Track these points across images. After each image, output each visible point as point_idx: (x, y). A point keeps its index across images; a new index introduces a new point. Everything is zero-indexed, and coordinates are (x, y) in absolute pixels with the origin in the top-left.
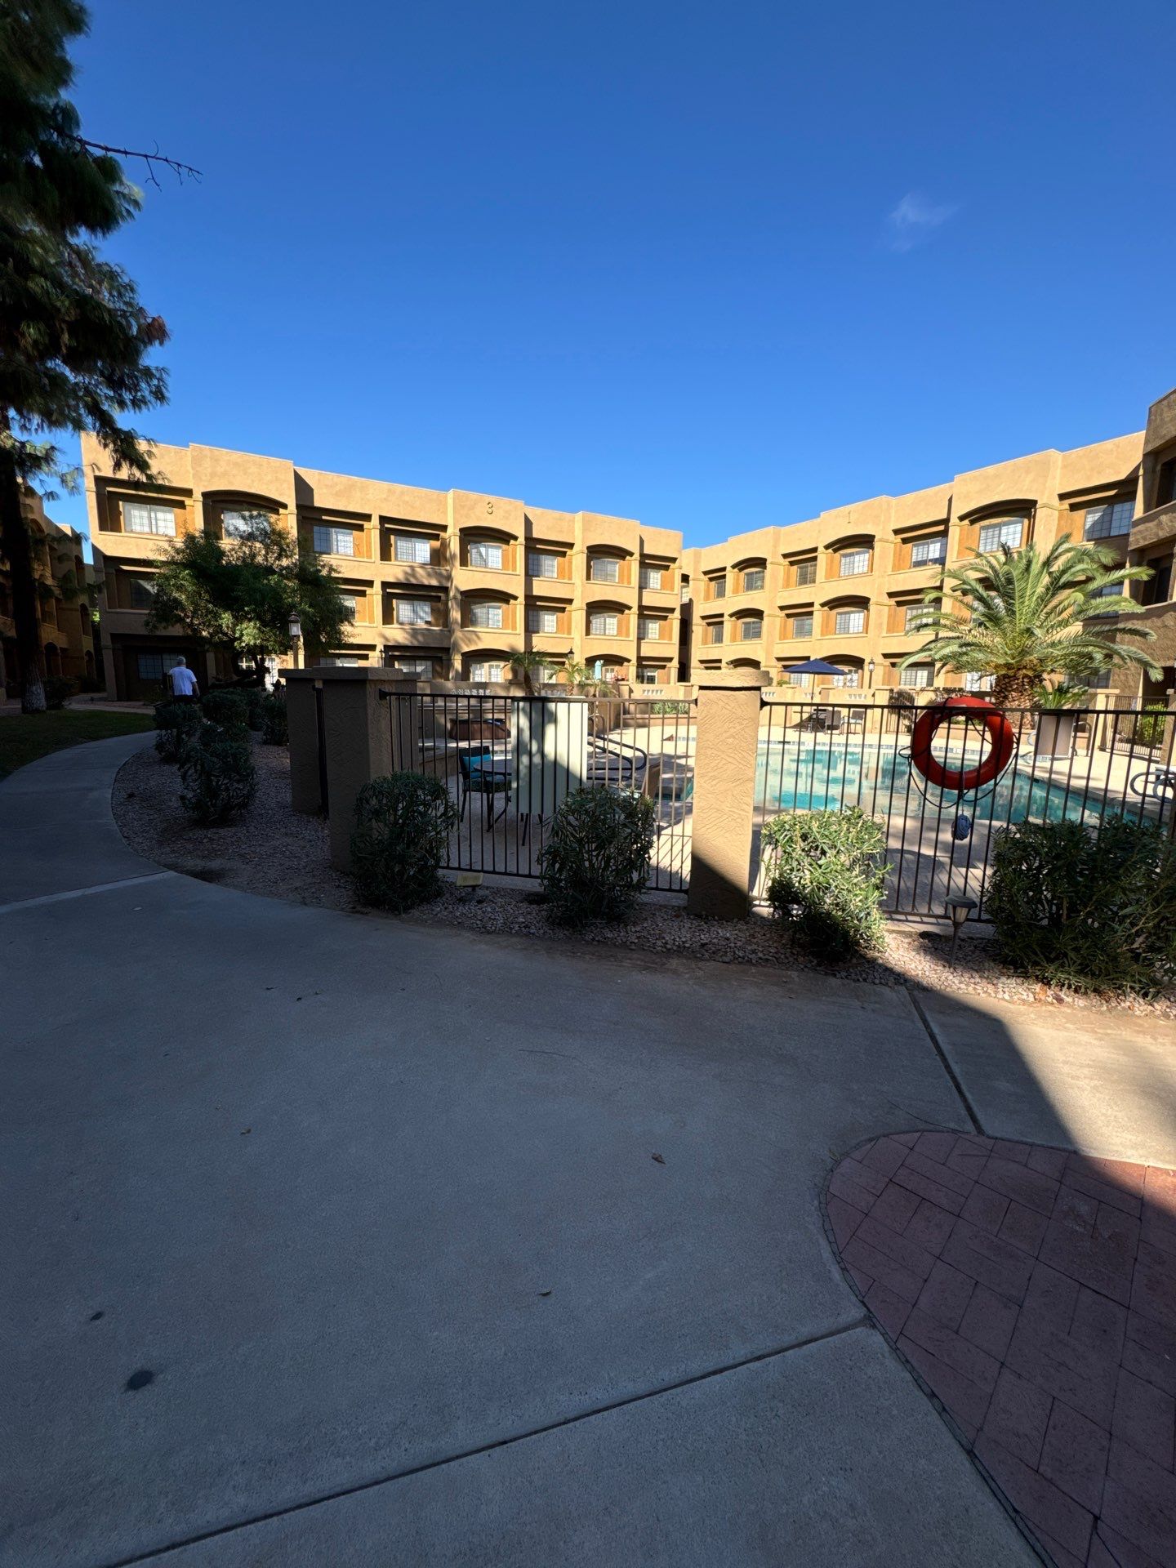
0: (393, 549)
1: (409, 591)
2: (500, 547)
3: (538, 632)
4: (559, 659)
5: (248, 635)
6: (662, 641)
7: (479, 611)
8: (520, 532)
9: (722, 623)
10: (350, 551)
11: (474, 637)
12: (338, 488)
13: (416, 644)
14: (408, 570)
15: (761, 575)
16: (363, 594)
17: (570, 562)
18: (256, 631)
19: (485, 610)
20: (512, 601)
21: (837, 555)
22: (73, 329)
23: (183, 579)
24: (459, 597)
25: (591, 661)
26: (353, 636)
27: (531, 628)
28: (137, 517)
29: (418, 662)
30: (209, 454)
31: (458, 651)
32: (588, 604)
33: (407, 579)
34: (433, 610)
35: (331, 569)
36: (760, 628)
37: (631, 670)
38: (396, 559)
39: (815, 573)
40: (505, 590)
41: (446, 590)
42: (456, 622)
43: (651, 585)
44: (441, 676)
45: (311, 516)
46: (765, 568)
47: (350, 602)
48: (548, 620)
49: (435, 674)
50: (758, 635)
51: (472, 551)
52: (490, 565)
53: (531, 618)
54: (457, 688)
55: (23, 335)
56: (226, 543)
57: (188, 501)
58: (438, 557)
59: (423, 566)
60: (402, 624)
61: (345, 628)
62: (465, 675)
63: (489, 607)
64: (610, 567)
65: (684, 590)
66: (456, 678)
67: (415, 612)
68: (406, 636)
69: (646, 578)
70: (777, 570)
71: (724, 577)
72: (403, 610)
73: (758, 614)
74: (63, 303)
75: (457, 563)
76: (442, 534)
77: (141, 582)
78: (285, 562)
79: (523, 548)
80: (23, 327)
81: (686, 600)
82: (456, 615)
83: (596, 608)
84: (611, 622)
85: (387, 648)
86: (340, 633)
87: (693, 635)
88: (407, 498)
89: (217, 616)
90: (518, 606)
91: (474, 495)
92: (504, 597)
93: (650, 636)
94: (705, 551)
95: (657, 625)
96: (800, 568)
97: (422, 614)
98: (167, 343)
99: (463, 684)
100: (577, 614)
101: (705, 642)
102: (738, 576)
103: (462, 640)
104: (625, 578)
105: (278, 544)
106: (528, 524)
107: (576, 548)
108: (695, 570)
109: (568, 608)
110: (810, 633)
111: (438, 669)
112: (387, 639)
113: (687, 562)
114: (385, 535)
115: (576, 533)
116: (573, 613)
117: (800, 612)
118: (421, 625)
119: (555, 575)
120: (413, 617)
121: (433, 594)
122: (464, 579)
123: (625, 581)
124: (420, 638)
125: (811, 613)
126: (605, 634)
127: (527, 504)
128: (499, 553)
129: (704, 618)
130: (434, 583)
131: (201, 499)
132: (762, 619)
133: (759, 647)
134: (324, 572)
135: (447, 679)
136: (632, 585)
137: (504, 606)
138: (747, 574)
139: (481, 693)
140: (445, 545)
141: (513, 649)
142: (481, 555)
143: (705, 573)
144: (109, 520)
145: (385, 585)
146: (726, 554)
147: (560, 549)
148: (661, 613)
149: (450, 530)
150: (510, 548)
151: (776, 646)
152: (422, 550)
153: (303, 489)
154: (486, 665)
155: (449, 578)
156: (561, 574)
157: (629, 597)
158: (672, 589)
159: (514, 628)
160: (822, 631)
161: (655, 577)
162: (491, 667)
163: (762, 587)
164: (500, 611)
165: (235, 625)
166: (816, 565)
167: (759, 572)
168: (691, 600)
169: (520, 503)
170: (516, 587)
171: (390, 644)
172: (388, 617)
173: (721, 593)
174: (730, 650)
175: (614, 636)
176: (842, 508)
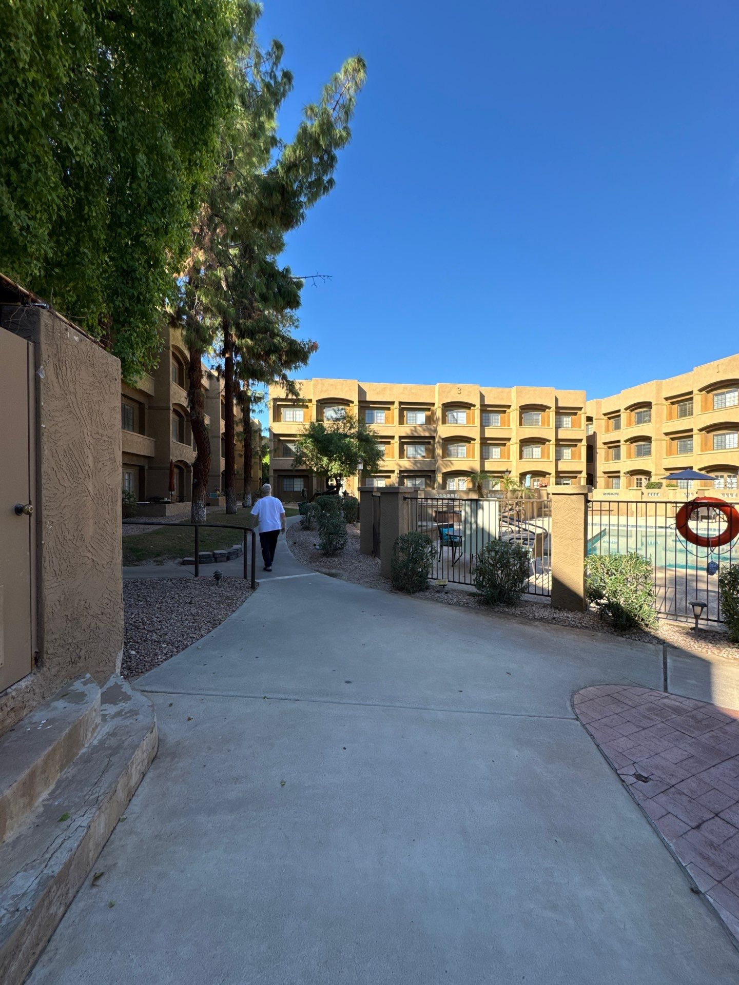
0: (405, 418)
1: (413, 440)
2: (465, 412)
3: (488, 459)
4: (500, 475)
5: (335, 468)
6: (574, 461)
7: (452, 448)
8: (477, 403)
9: (619, 446)
10: (383, 421)
11: (449, 463)
12: (378, 390)
13: (416, 468)
14: (413, 428)
15: (649, 412)
16: (389, 443)
17: (509, 416)
18: (338, 466)
19: (456, 448)
20: (472, 442)
21: (711, 395)
22: (287, 353)
23: (308, 443)
24: (441, 441)
25: (523, 476)
26: (384, 466)
27: (484, 457)
28: (287, 414)
29: (417, 479)
30: (320, 382)
31: (440, 472)
32: (520, 441)
33: (412, 434)
34: (426, 449)
35: (375, 432)
36: (650, 448)
37: (552, 480)
38: (407, 423)
39: (692, 408)
40: (468, 436)
41: (433, 438)
42: (439, 455)
43: (565, 426)
44: (430, 486)
45: (366, 406)
46: (651, 408)
47: (382, 448)
48: (495, 452)
49: (427, 485)
50: (649, 453)
51: (449, 415)
52: (459, 422)
53: (484, 451)
54: (439, 493)
55: (270, 359)
56: (326, 424)
57: (310, 405)
58: (430, 420)
59: (421, 426)
60: (409, 458)
61: (380, 462)
62: (444, 486)
63: (458, 446)
64: (535, 417)
65: (590, 426)
66: (438, 488)
67: (416, 451)
68: (411, 464)
69: (560, 421)
70: (660, 410)
71: (619, 416)
72: (410, 450)
73: (648, 439)
74: (284, 345)
75: (440, 422)
76: (432, 408)
77: (287, 444)
78: (353, 431)
79: (479, 411)
80: (271, 356)
81: (591, 433)
82: (439, 451)
83: (526, 442)
84: (537, 451)
85: (401, 472)
86: (377, 465)
87: (598, 455)
88: (413, 391)
89: (320, 459)
90: (476, 444)
91: (450, 385)
92: (467, 440)
93: (565, 458)
94: (603, 401)
95: (570, 450)
96: (680, 406)
97: (420, 452)
98: (318, 350)
99: (442, 491)
100: (514, 448)
101: (607, 459)
102: (630, 415)
103: (442, 465)
104: (546, 422)
105: (349, 422)
106: (482, 397)
107: (512, 408)
108: (597, 414)
109: (508, 443)
110: (691, 450)
111: (428, 482)
112: (400, 467)
113: (590, 408)
114: (401, 411)
115: (512, 399)
116: (511, 446)
117: (683, 436)
118: (419, 457)
119: (499, 424)
120: (416, 454)
121: (426, 441)
122: (444, 431)
123: (546, 425)
124: (419, 465)
125: (691, 436)
126: (532, 458)
127: (481, 386)
128: (464, 415)
129: (605, 444)
130: (427, 434)
131: (316, 403)
132: (651, 442)
133: (650, 461)
134: (371, 434)
135: (433, 488)
136: (551, 427)
137: (467, 444)
138: (637, 413)
139: (453, 496)
140: (433, 413)
141: (472, 469)
142: (454, 417)
143: (605, 415)
144: (277, 417)
145: (401, 438)
146: (621, 400)
147: (502, 409)
148: (573, 443)
149: (436, 405)
150: (471, 412)
151: (663, 460)
152: (421, 417)
153: (362, 392)
154: (456, 479)
155: (435, 431)
156: (503, 423)
157: (549, 434)
158: (580, 427)
159: (473, 457)
160: (702, 448)
161: (567, 421)
162: (459, 480)
163: (650, 421)
164: (465, 448)
165: (329, 464)
166: (692, 403)
167: (647, 411)
168: (594, 432)
169: (477, 386)
170: (475, 433)
171: (402, 469)
172: (402, 454)
173: (618, 427)
174: (625, 464)
175: (539, 459)
176: (711, 363)
